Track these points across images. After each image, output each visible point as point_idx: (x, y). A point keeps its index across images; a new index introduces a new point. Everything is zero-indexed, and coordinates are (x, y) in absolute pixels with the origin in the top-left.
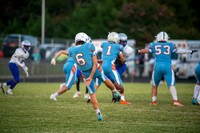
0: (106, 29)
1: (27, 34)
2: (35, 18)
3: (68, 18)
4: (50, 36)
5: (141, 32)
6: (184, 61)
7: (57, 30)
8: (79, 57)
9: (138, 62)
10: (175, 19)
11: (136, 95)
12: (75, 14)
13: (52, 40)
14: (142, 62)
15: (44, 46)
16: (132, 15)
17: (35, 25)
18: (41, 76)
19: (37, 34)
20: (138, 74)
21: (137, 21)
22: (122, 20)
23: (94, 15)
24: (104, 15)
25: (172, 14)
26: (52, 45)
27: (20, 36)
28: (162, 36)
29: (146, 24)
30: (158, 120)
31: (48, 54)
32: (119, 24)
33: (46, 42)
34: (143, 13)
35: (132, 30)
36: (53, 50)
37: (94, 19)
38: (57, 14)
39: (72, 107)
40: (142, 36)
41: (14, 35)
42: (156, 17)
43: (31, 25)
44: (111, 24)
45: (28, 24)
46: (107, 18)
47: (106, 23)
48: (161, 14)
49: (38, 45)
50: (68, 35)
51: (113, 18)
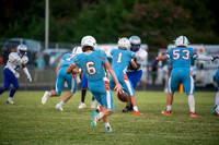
0: (116, 33)
1: (29, 38)
2: (38, 21)
3: (74, 21)
4: (54, 40)
5: (155, 36)
6: (201, 67)
7: (62, 34)
8: (90, 66)
9: (150, 69)
10: (192, 22)
11: (149, 105)
12: (81, 16)
13: (57, 45)
14: (155, 69)
15: (48, 51)
16: (144, 17)
17: (38, 28)
18: (45, 84)
19: (41, 38)
20: (150, 82)
21: (150, 24)
22: (133, 23)
23: (103, 17)
24: (113, 17)
25: (188, 16)
26: (56, 50)
27: (21, 40)
28: (181, 40)
29: (160, 27)
30: (173, 132)
31: (52, 60)
32: (130, 27)
33: (50, 47)
34: (157, 15)
35: (145, 34)
36: (58, 56)
37: (102, 22)
38: (62, 16)
39: (78, 117)
40: (155, 40)
41: (15, 39)
42: (170, 20)
43: (34, 28)
44: (122, 27)
45: (30, 27)
46: (117, 21)
47: (115, 27)
48: (176, 16)
49: (41, 51)
50: (75, 39)
51: (123, 21)
